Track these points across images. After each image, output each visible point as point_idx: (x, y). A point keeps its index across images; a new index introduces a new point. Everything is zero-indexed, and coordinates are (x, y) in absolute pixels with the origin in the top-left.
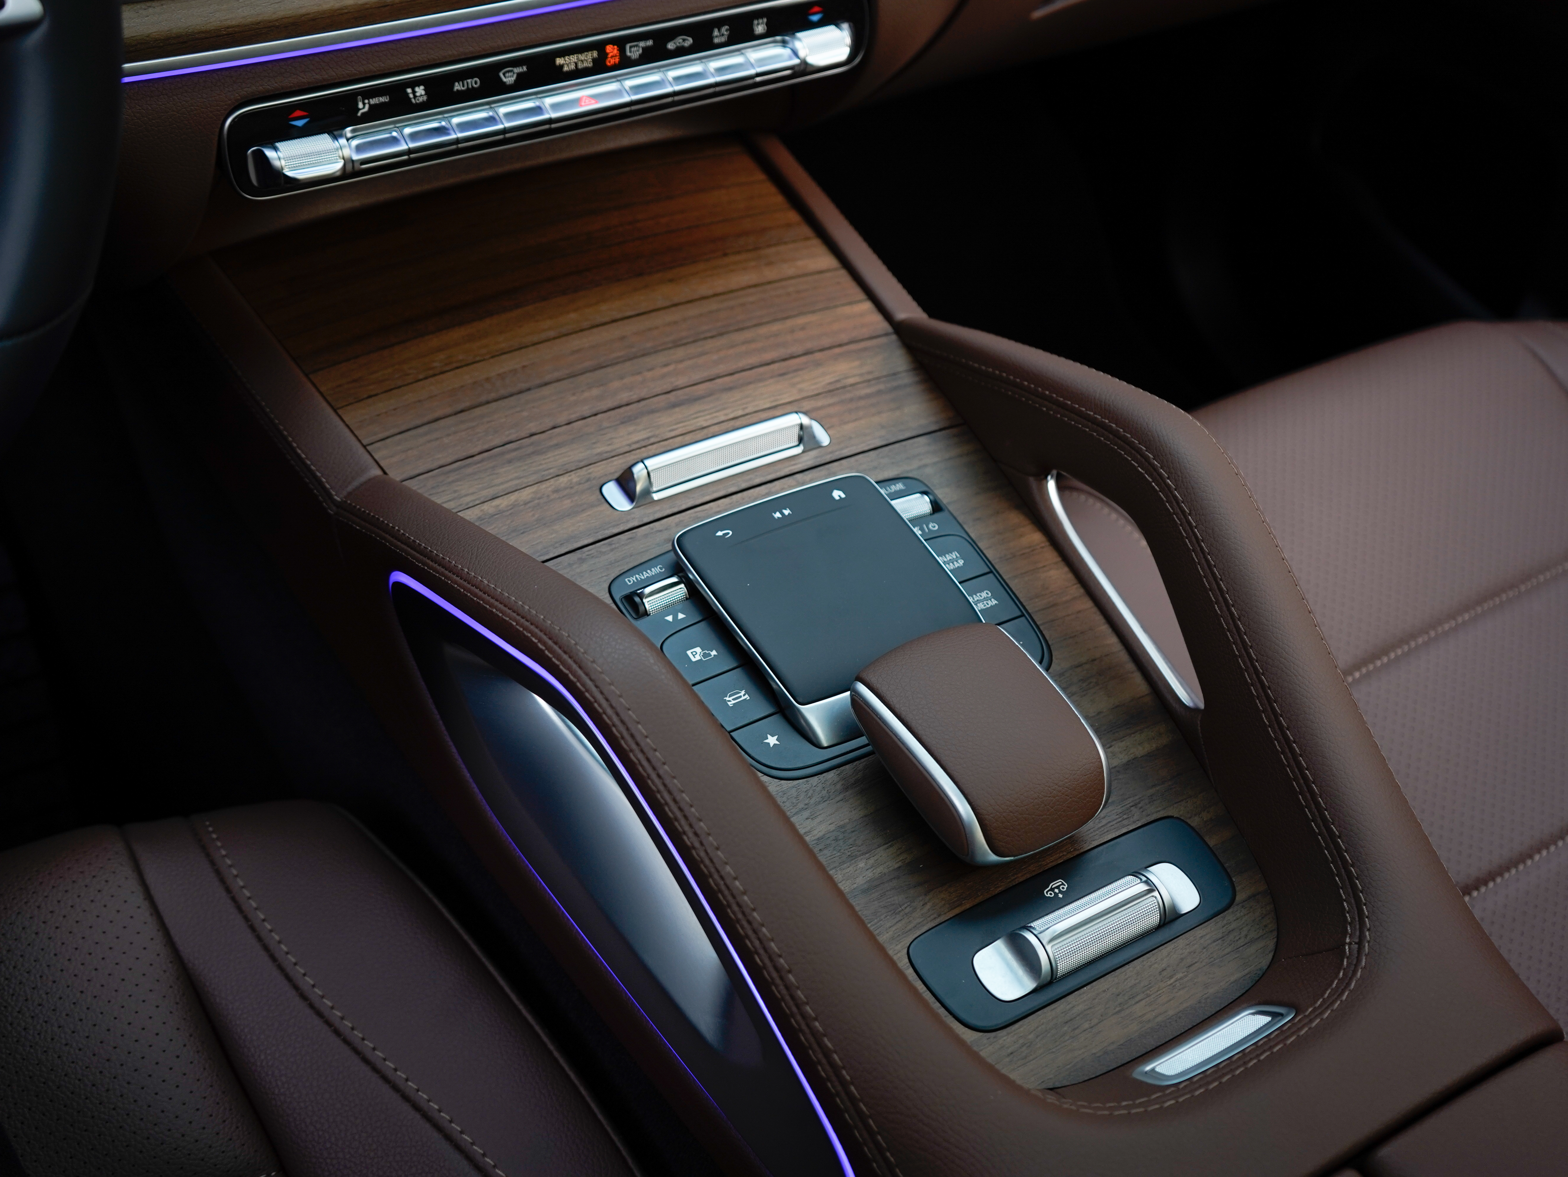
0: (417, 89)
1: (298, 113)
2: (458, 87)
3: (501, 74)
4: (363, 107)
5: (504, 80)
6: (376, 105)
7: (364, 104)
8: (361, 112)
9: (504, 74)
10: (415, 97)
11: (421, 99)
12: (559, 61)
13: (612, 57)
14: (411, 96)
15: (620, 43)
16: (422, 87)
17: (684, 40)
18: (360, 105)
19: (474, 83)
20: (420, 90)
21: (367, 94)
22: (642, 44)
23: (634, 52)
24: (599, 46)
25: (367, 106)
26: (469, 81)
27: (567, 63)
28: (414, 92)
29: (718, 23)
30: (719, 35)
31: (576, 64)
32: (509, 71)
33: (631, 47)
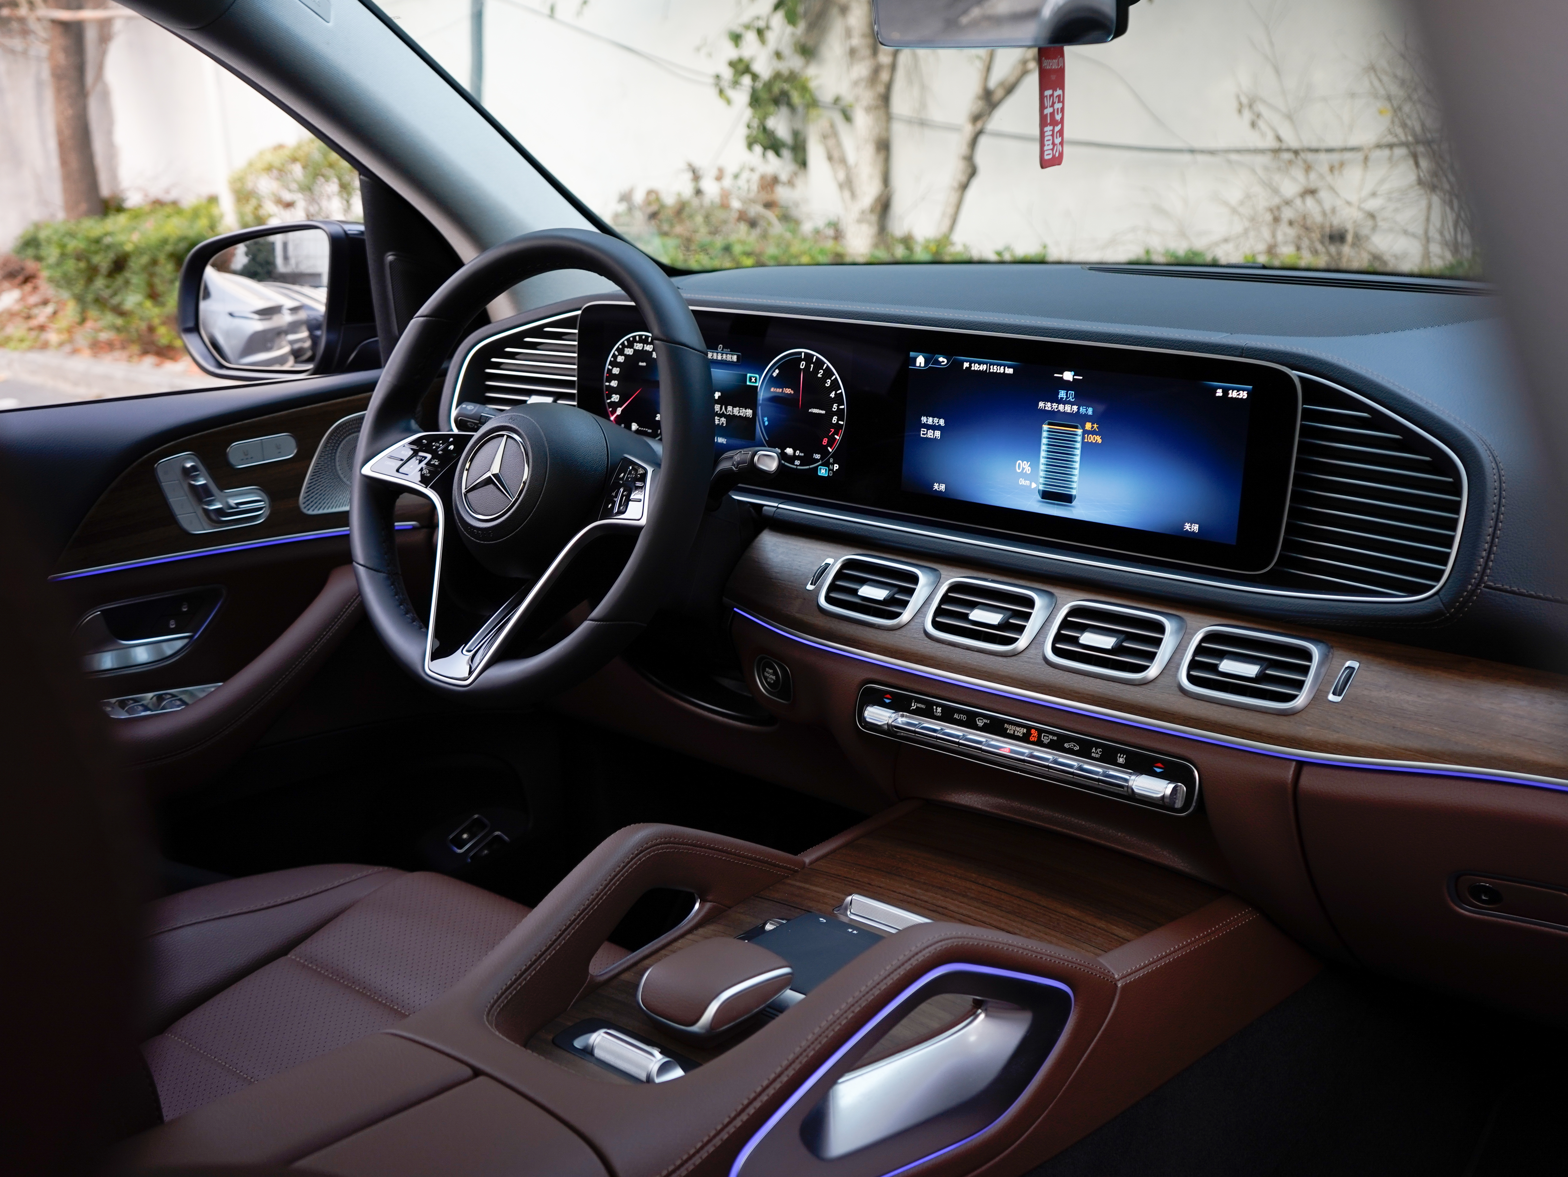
0: (938, 708)
1: (888, 696)
2: (956, 716)
3: (977, 719)
4: (914, 706)
5: (978, 723)
6: (919, 707)
7: (915, 705)
8: (912, 708)
9: (978, 720)
10: (936, 712)
11: (938, 714)
12: (1006, 725)
13: (1033, 736)
14: (935, 710)
15: (1040, 731)
16: (940, 708)
17: (1074, 746)
18: (913, 705)
19: (964, 717)
20: (939, 710)
21: (918, 700)
22: (1051, 737)
23: (1046, 741)
24: (1029, 728)
25: (915, 706)
26: (962, 715)
27: (1011, 729)
28: (936, 709)
29: (1097, 745)
30: (1096, 753)
31: (1014, 731)
32: (981, 719)
33: (1044, 736)
